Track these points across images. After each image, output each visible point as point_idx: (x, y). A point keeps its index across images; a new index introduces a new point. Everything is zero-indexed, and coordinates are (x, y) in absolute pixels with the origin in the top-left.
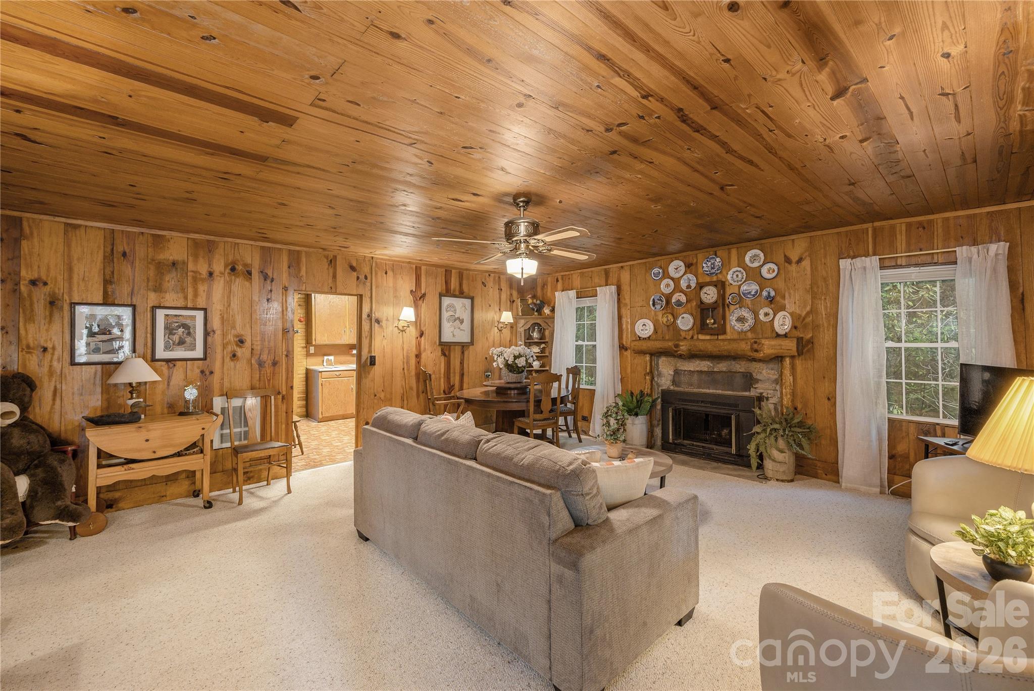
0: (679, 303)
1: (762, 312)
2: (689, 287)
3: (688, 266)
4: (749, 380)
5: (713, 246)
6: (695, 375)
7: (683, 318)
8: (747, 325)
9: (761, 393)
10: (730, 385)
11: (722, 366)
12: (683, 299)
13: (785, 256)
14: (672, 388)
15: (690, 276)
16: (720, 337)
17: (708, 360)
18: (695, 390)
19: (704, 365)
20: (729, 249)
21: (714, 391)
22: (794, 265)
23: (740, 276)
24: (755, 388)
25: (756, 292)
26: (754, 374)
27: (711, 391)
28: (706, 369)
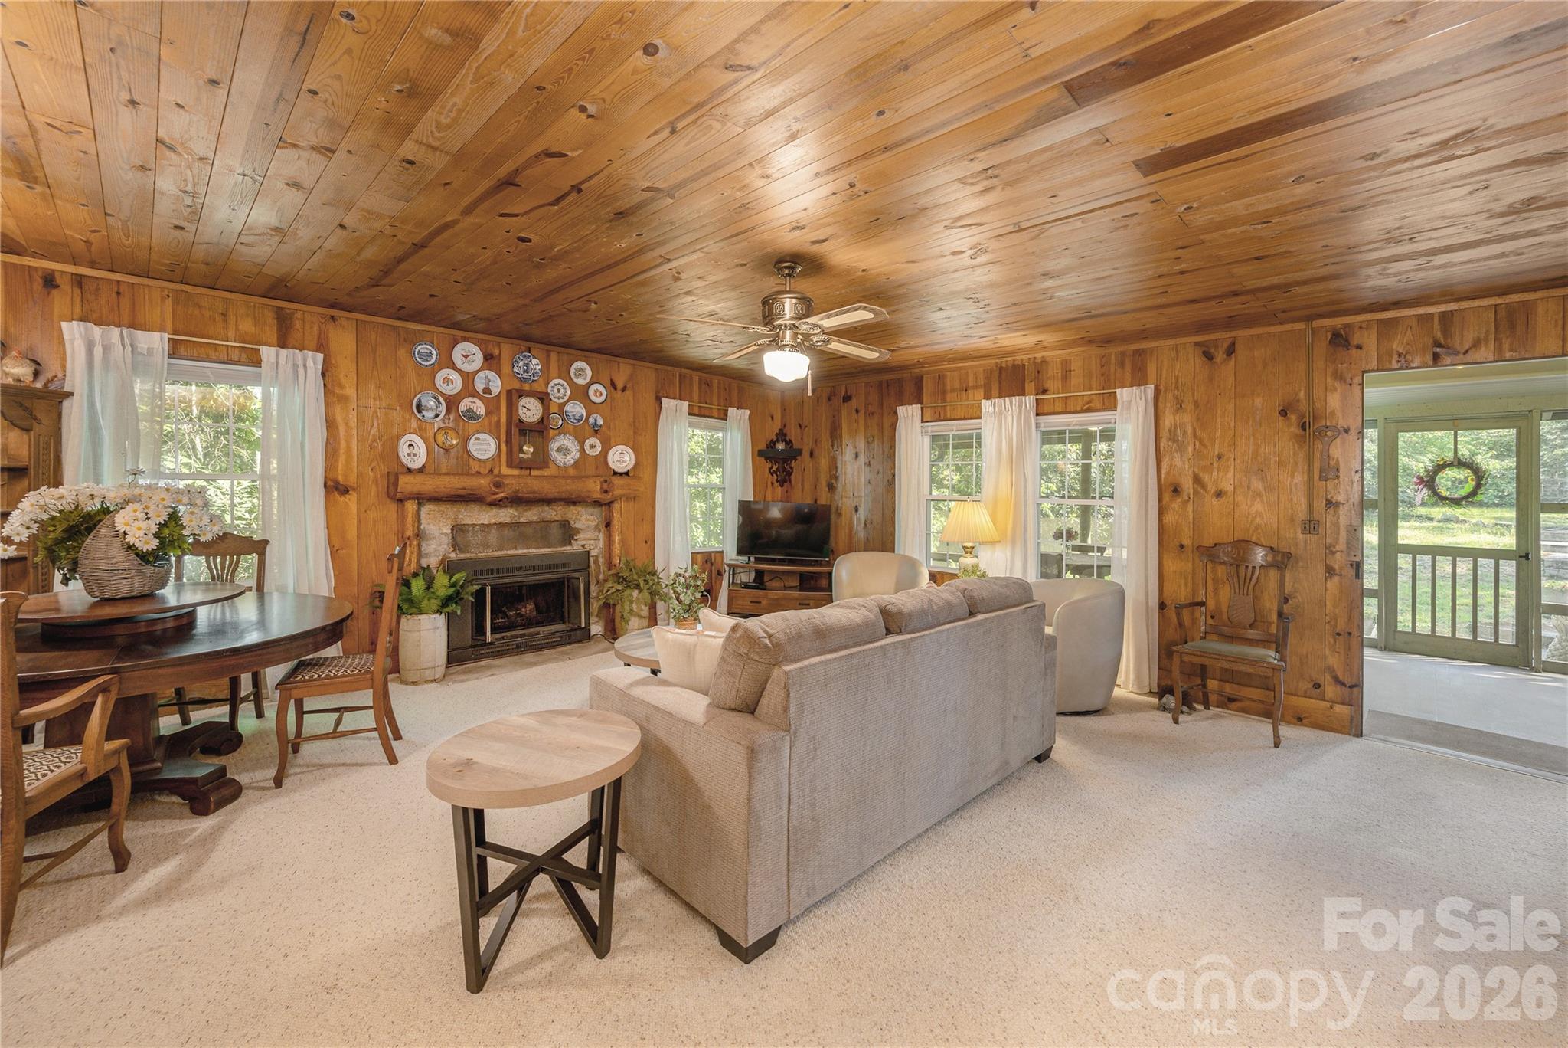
0: (471, 415)
1: (587, 443)
2: (487, 390)
3: (489, 359)
4: (568, 533)
5: (527, 339)
6: (493, 531)
7: (477, 439)
8: (569, 457)
9: (583, 546)
10: (545, 540)
11: (532, 514)
12: (480, 408)
13: (611, 380)
14: (453, 555)
15: (491, 374)
16: (534, 473)
17: (511, 507)
18: (496, 554)
19: (506, 515)
20: (548, 351)
21: (525, 551)
22: (619, 392)
23: (562, 391)
24: (576, 540)
25: (582, 417)
26: (572, 523)
27: (520, 552)
28: (508, 520)
